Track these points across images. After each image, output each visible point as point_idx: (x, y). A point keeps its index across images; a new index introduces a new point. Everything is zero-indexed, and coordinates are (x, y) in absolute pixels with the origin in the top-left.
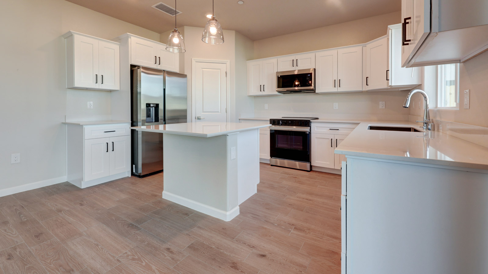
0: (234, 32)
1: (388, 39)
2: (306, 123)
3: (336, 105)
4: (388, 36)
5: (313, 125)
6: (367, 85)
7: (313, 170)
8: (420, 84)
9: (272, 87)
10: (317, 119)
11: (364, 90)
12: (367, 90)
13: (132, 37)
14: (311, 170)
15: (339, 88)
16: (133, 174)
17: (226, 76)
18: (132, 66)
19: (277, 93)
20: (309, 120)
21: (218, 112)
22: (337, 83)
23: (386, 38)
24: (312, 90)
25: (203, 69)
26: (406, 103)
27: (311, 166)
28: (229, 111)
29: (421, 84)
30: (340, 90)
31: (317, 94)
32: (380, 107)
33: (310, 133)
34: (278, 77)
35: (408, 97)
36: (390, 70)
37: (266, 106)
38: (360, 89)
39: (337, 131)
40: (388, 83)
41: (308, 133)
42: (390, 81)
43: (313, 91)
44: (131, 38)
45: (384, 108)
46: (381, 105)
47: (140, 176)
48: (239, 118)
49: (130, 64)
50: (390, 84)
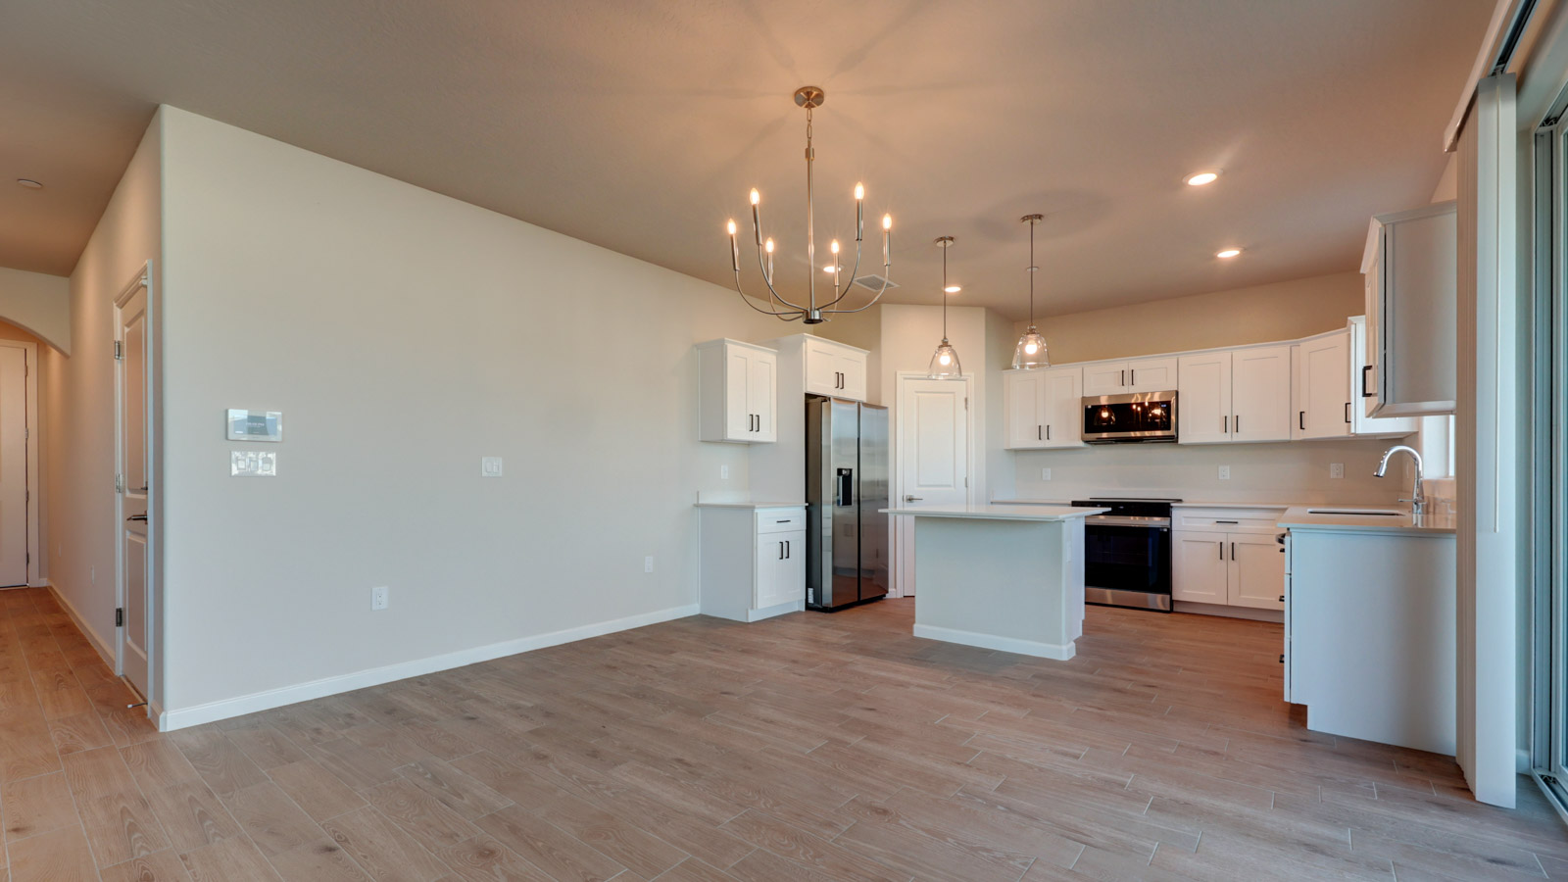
0: (982, 313)
1: (1349, 335)
2: (1163, 509)
3: (1225, 472)
4: (1349, 330)
5: (1175, 513)
6: (1301, 428)
7: (1175, 610)
8: (1415, 430)
9: (1070, 430)
10: (1180, 501)
11: (1294, 438)
12: (1301, 438)
13: (809, 341)
14: (1171, 611)
15: (1235, 433)
16: (808, 607)
17: (966, 408)
18: (809, 396)
19: (1081, 444)
20: (1169, 504)
21: (950, 486)
22: (1231, 423)
23: (1345, 334)
24: (1172, 437)
25: (920, 394)
26: (1378, 470)
27: (1172, 602)
28: (972, 483)
29: (1416, 433)
30: (1238, 438)
31: (1182, 446)
32: (1333, 475)
33: (1170, 530)
34: (1087, 409)
35: (1383, 459)
36: (1353, 402)
37: (1047, 473)
38: (1285, 436)
39: (1235, 526)
40: (1349, 428)
41: (1166, 530)
42: (1353, 424)
43: (1173, 440)
44: (806, 341)
45: (1342, 476)
46: (1335, 471)
47: (826, 610)
48: (992, 500)
49: (804, 391)
50: (1353, 431)
